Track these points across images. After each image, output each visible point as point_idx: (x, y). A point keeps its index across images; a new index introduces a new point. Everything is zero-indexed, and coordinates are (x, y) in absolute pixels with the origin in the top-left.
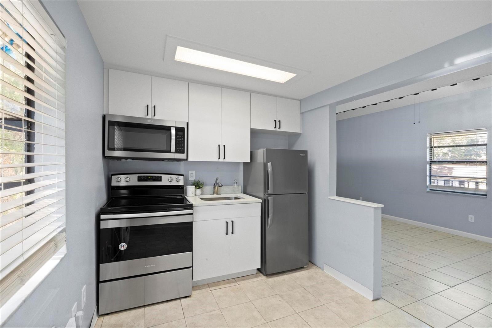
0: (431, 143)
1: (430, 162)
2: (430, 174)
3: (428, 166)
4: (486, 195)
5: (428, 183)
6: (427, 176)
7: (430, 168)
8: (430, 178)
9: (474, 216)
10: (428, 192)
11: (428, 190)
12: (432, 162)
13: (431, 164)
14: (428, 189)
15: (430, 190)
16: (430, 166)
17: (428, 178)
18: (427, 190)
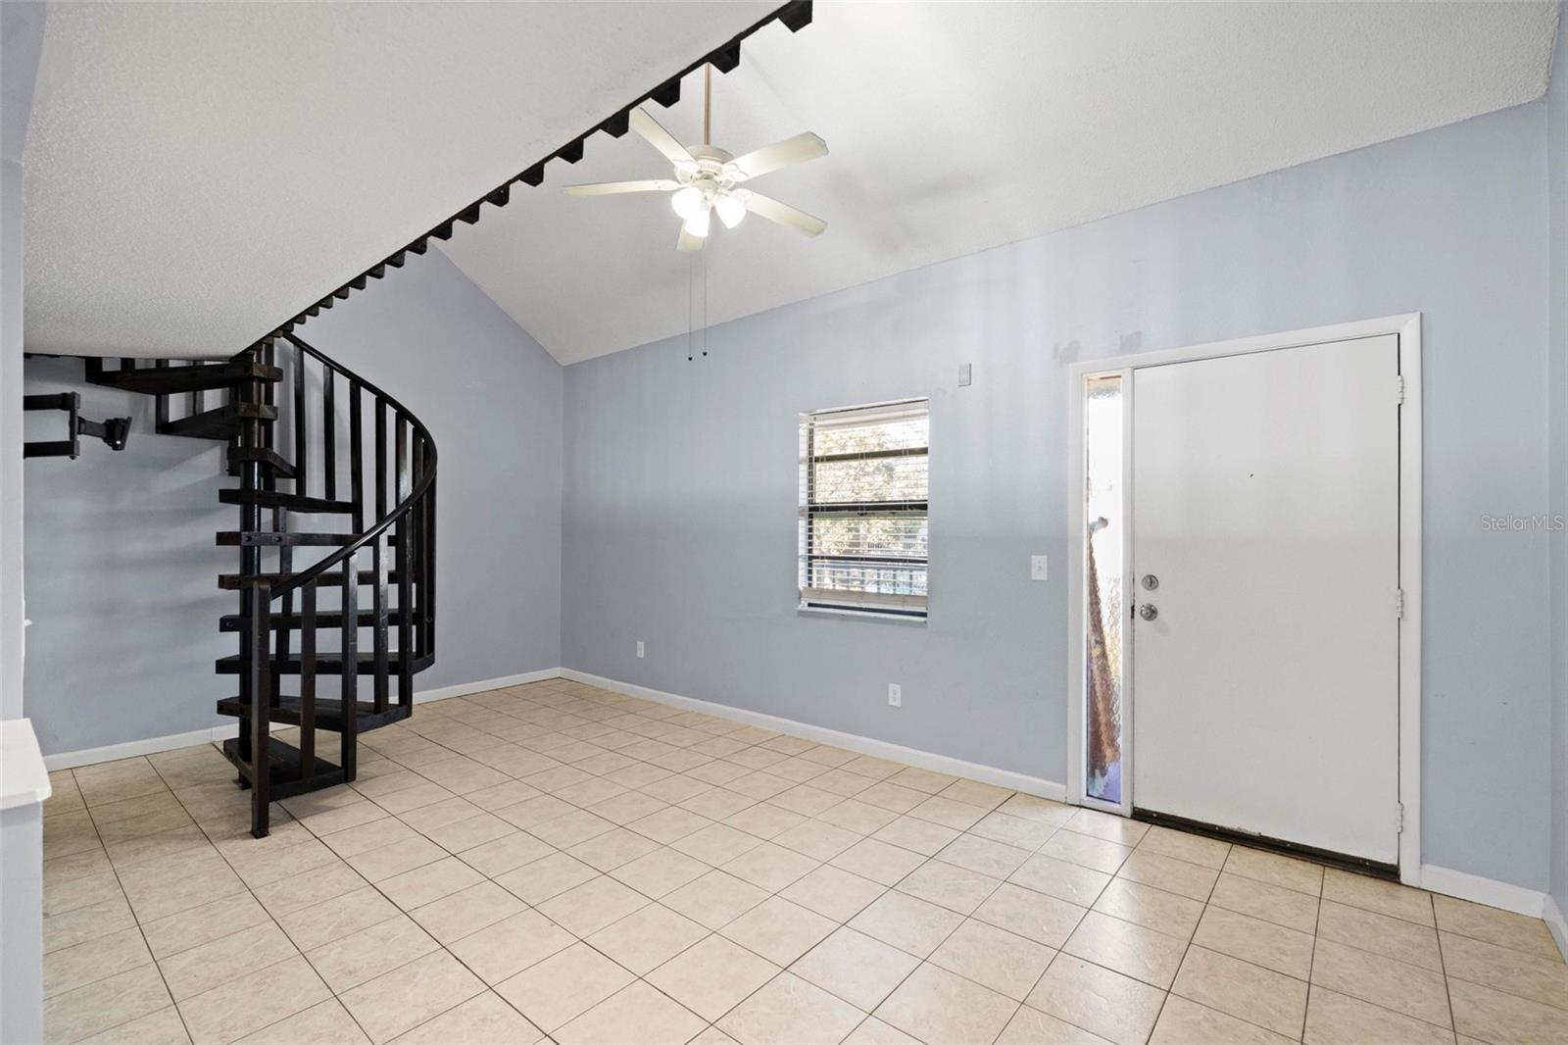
0: (811, 446)
1: (811, 509)
2: (810, 551)
3: (803, 524)
4: (924, 615)
5: (802, 584)
6: (800, 559)
7: (811, 530)
8: (810, 565)
9: (898, 686)
10: (802, 614)
11: (803, 606)
12: (814, 511)
13: (811, 516)
14: (803, 602)
15: (810, 605)
16: (811, 523)
17: (802, 566)
18: (800, 608)
